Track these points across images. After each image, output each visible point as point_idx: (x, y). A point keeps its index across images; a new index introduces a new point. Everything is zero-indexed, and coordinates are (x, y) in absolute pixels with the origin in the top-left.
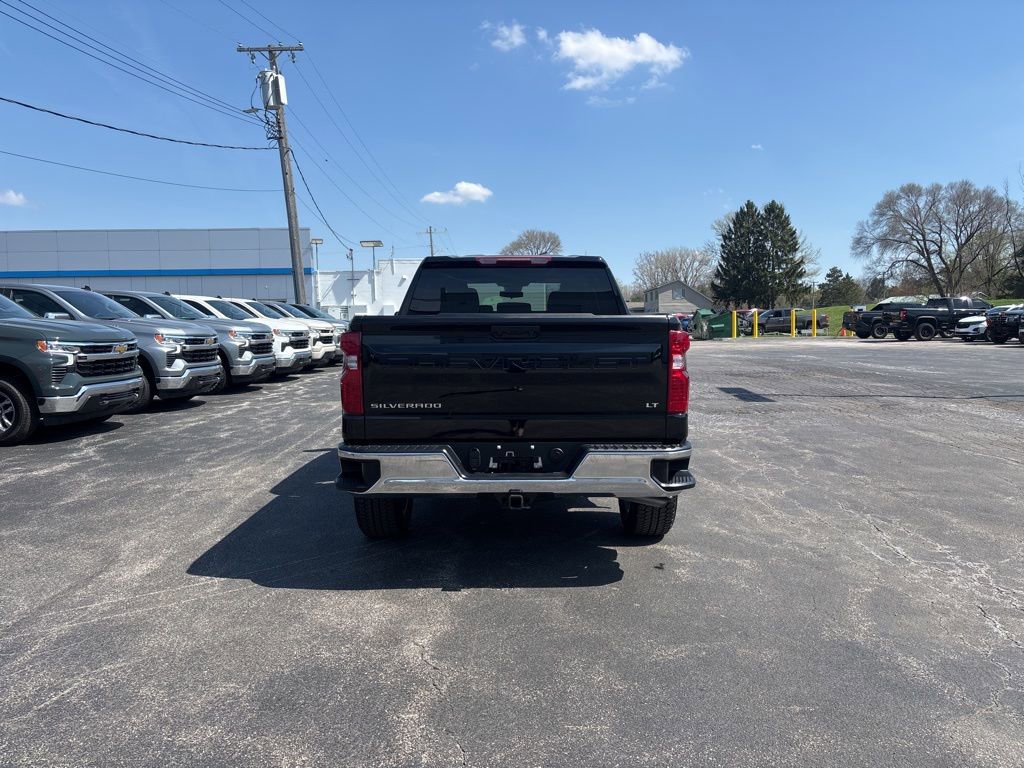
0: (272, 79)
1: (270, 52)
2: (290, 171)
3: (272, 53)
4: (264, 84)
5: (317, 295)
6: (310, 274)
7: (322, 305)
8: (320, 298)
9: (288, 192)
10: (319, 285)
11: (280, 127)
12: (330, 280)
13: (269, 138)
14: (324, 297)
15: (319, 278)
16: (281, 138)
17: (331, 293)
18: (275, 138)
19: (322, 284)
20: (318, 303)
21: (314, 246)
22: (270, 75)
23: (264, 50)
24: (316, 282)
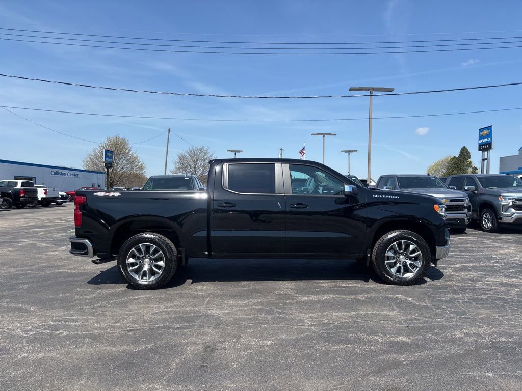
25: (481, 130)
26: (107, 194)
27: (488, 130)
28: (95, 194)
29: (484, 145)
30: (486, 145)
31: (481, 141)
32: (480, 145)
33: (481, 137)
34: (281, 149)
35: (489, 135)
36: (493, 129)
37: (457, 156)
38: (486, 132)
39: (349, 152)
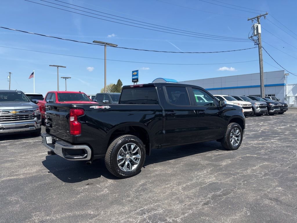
0: (256, 26)
1: (257, 18)
2: (261, 54)
3: (258, 18)
4: (254, 28)
5: (286, 92)
6: (284, 85)
7: (287, 96)
8: (287, 93)
9: (260, 61)
10: (287, 89)
11: (259, 40)
12: (292, 87)
13: (255, 45)
14: (289, 93)
15: (287, 86)
16: (259, 44)
17: (291, 91)
18: (258, 44)
19: (288, 89)
20: (286, 95)
21: (286, 76)
22: (256, 25)
23: (255, 18)
24: (286, 88)
25: (133, 72)
26: (100, 107)
27: (136, 72)
28: (90, 107)
29: (135, 79)
30: (136, 79)
31: (133, 77)
32: (133, 79)
33: (133, 76)
34: (10, 73)
35: (137, 75)
36: (139, 72)
37: (116, 84)
38: (135, 73)
39: (66, 78)
